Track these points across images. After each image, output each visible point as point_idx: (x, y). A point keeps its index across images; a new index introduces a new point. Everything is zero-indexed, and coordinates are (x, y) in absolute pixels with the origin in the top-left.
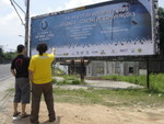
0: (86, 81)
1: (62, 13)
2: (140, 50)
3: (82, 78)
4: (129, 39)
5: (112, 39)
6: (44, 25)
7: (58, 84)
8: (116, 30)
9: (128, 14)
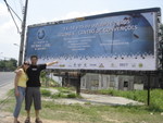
0: (82, 95)
1: (61, 22)
2: (141, 65)
3: (78, 91)
4: (130, 52)
5: (112, 52)
6: (41, 35)
7: (53, 97)
8: (117, 43)
9: (130, 27)
